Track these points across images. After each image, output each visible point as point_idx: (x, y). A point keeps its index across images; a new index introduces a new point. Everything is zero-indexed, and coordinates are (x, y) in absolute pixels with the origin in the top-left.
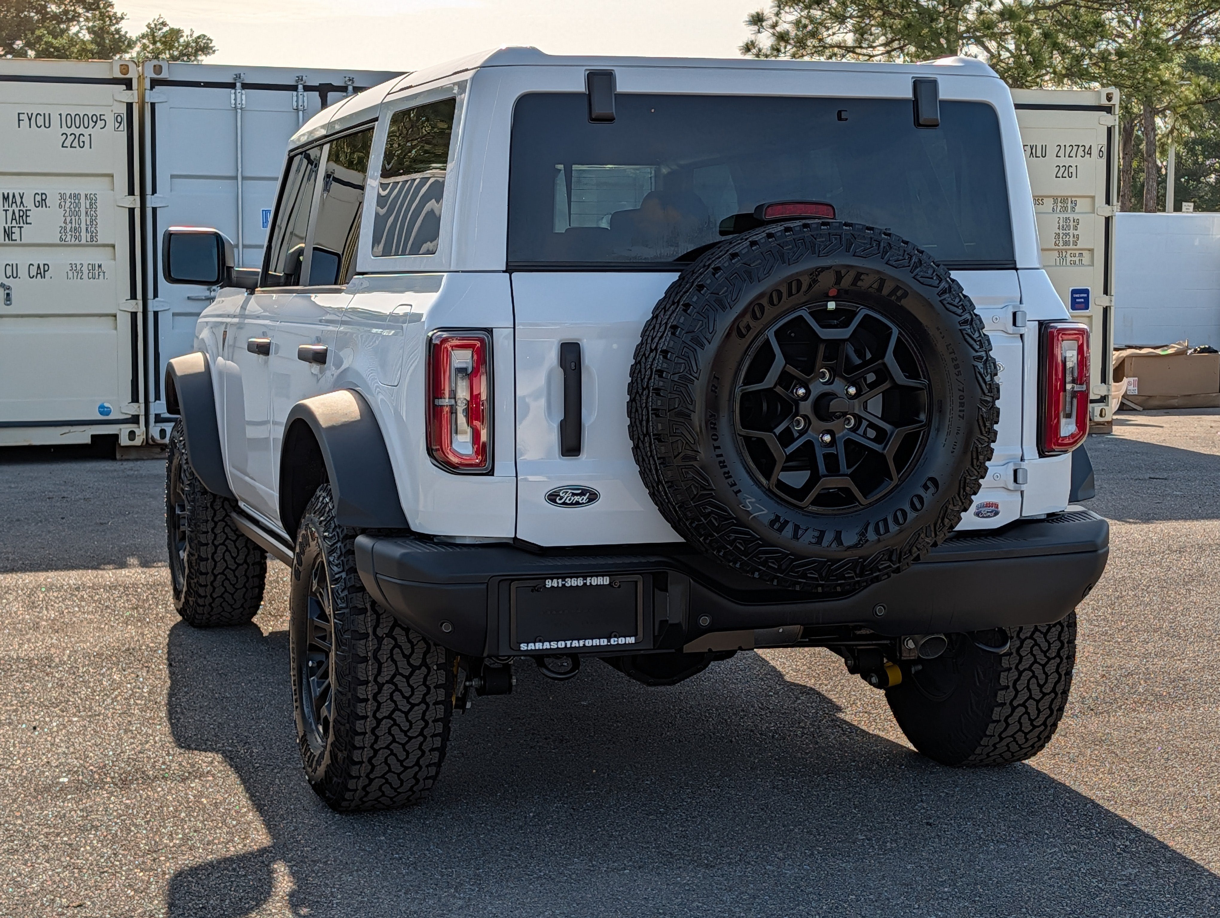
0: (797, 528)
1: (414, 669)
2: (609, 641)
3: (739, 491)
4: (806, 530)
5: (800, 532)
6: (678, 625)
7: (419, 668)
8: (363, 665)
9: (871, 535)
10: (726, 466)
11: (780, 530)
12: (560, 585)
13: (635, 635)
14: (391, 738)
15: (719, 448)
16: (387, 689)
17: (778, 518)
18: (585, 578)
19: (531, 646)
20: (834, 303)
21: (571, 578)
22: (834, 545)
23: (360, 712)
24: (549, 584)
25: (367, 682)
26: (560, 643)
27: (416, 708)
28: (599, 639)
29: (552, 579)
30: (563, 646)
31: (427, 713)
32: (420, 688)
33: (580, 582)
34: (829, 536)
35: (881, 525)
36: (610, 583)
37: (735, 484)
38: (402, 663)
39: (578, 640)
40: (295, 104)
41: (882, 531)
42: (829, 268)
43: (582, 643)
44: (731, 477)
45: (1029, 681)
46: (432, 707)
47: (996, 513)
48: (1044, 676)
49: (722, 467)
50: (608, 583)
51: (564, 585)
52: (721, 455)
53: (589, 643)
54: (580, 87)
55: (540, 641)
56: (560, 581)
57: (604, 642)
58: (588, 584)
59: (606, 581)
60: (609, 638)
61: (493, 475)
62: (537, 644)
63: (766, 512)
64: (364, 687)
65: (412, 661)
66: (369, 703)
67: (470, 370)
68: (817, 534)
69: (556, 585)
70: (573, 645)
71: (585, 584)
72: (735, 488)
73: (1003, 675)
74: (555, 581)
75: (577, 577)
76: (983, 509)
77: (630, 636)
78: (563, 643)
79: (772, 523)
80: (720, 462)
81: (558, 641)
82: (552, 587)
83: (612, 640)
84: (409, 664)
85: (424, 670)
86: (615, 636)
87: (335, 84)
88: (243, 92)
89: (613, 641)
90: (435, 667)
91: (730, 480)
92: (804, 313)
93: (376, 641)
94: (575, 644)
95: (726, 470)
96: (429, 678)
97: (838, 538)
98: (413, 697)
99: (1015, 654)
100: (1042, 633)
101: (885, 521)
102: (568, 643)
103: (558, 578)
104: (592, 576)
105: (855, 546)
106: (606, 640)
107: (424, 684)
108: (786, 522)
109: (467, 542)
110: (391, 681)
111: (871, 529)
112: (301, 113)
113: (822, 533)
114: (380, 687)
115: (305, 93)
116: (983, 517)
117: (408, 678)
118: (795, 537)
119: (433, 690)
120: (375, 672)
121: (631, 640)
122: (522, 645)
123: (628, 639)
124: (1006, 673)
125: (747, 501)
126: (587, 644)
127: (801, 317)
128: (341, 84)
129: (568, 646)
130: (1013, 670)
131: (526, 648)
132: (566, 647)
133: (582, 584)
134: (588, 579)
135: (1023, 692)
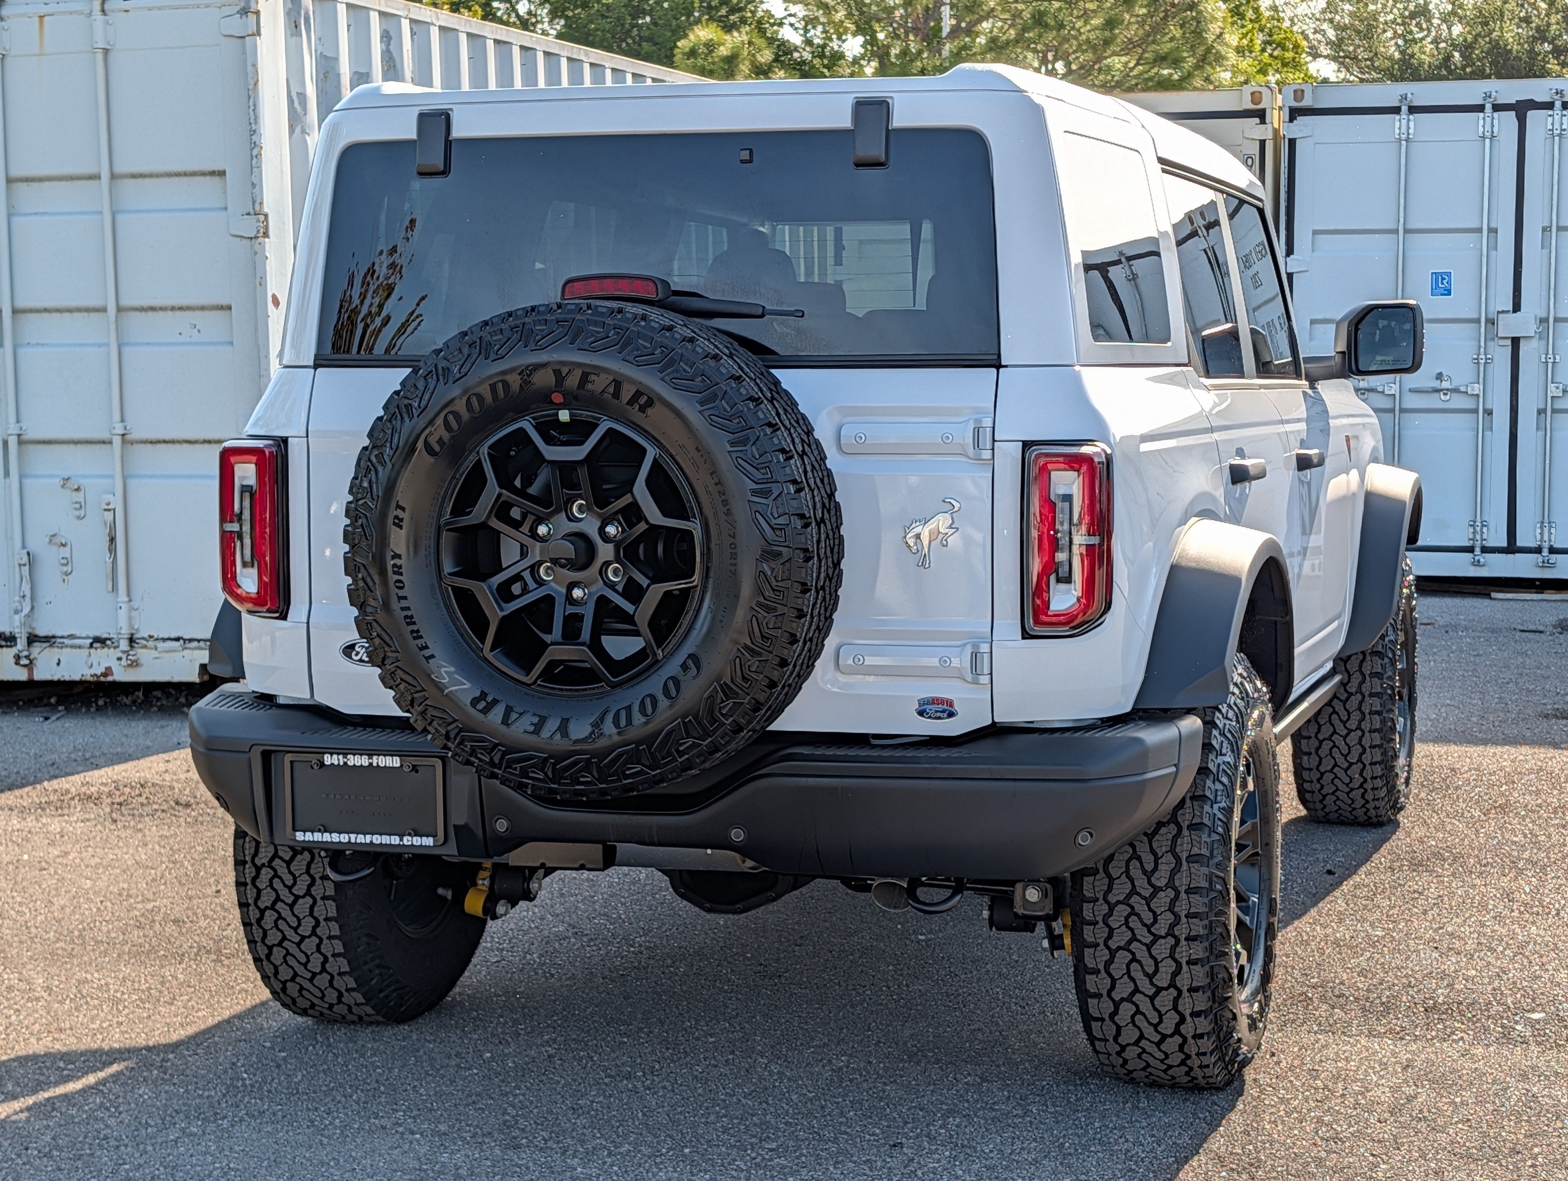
0: (509, 710)
2: (401, 840)
3: (432, 656)
4: (521, 714)
5: (514, 716)
7: (301, 852)
9: (609, 727)
10: (414, 623)
11: (485, 711)
12: (342, 763)
13: (434, 836)
14: (280, 934)
15: (405, 598)
16: (266, 873)
17: (483, 695)
18: (370, 756)
19: (309, 836)
20: (567, 412)
21: (354, 755)
22: (558, 736)
24: (328, 760)
26: (342, 836)
27: (301, 901)
28: (390, 835)
29: (332, 754)
30: (347, 840)
33: (364, 761)
34: (552, 725)
35: (623, 714)
36: (402, 766)
37: (427, 647)
39: (365, 834)
40: (1481, 129)
41: (623, 723)
42: (544, 365)
43: (369, 838)
44: (421, 637)
45: (1128, 965)
46: (320, 902)
47: (951, 715)
48: (1152, 962)
49: (408, 624)
50: (398, 765)
51: (345, 763)
52: (408, 609)
53: (377, 839)
54: (411, 133)
55: (319, 831)
56: (341, 757)
57: (395, 840)
58: (375, 764)
59: (396, 762)
60: (401, 836)
61: (286, 620)
62: (315, 834)
63: (468, 686)
67: (254, 489)
68: (536, 720)
69: (336, 763)
70: (359, 841)
71: (371, 764)
72: (427, 653)
74: (335, 756)
75: (361, 755)
76: (930, 707)
77: (427, 837)
78: (347, 836)
79: (474, 702)
80: (406, 617)
81: (340, 833)
82: (333, 764)
83: (405, 838)
84: (290, 846)
85: (307, 855)
86: (409, 835)
87: (1538, 99)
88: (1411, 117)
89: (407, 840)
91: (420, 642)
92: (526, 424)
94: (361, 839)
95: (415, 628)
97: (563, 729)
98: (296, 888)
99: (1101, 924)
100: (1143, 897)
101: (629, 709)
102: (353, 836)
103: (338, 754)
104: (379, 755)
105: (584, 740)
106: (397, 838)
107: (308, 872)
108: (495, 702)
110: (269, 865)
111: (609, 718)
112: (1487, 141)
113: (543, 720)
114: (258, 870)
115: (1496, 115)
116: (930, 717)
117: (288, 863)
118: (505, 722)
119: (319, 882)
121: (429, 841)
122: (298, 834)
123: (424, 838)
124: (1092, 950)
125: (443, 670)
126: (375, 841)
127: (521, 430)
128: (1547, 99)
129: (353, 841)
130: (1102, 946)
131: (302, 838)
132: (349, 842)
133: (367, 764)
134: (375, 757)
135: (1122, 981)
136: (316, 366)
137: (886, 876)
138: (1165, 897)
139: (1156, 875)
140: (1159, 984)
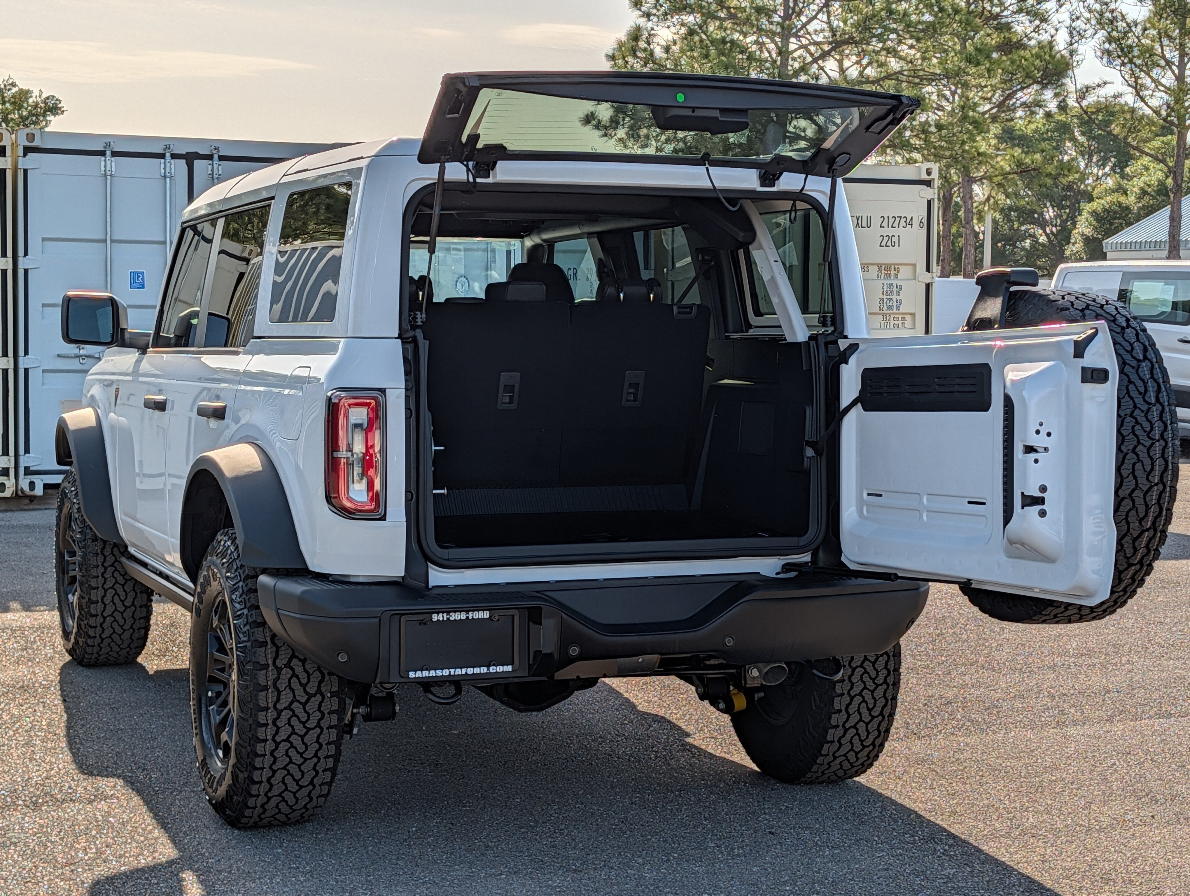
1: (310, 696)
2: (488, 669)
6: (551, 655)
7: (315, 695)
8: (264, 693)
12: (445, 619)
13: (512, 664)
14: (288, 760)
16: (286, 714)
18: (467, 612)
19: (419, 674)
21: (455, 612)
23: (261, 736)
24: (435, 617)
25: (267, 709)
26: (444, 671)
27: (311, 732)
28: (480, 667)
29: (438, 613)
30: (448, 674)
31: (321, 737)
32: (315, 714)
33: (463, 616)
36: (490, 616)
38: (299, 691)
39: (461, 668)
40: (162, 171)
43: (464, 671)
45: (859, 705)
46: (325, 731)
48: (873, 701)
50: (488, 617)
51: (448, 619)
53: (470, 671)
55: (427, 669)
56: (445, 615)
57: (484, 670)
58: (470, 618)
59: (486, 615)
60: (488, 666)
61: (385, 520)
62: (424, 672)
64: (264, 713)
65: (308, 689)
66: (269, 727)
67: (365, 426)
69: (441, 619)
70: (456, 673)
71: (467, 618)
73: (837, 700)
74: (441, 615)
75: (461, 612)
77: (507, 665)
78: (447, 671)
81: (442, 669)
82: (438, 620)
83: (491, 668)
84: (305, 691)
85: (319, 697)
86: (494, 665)
87: (201, 152)
88: (113, 159)
89: (492, 669)
90: (329, 695)
93: (275, 671)
94: (458, 672)
96: (323, 704)
98: (309, 722)
99: (847, 681)
100: (870, 662)
102: (452, 671)
103: (443, 613)
104: (474, 611)
106: (485, 669)
107: (319, 710)
109: (361, 580)
110: (289, 708)
112: (168, 180)
114: (279, 713)
115: (173, 161)
117: (304, 705)
119: (327, 715)
120: (275, 699)
121: (509, 668)
122: (411, 673)
123: (505, 667)
124: (839, 698)
126: (468, 673)
128: (208, 153)
129: (452, 673)
130: (846, 695)
131: (414, 676)
132: (450, 674)
133: (464, 618)
134: (470, 613)
136: (401, 337)
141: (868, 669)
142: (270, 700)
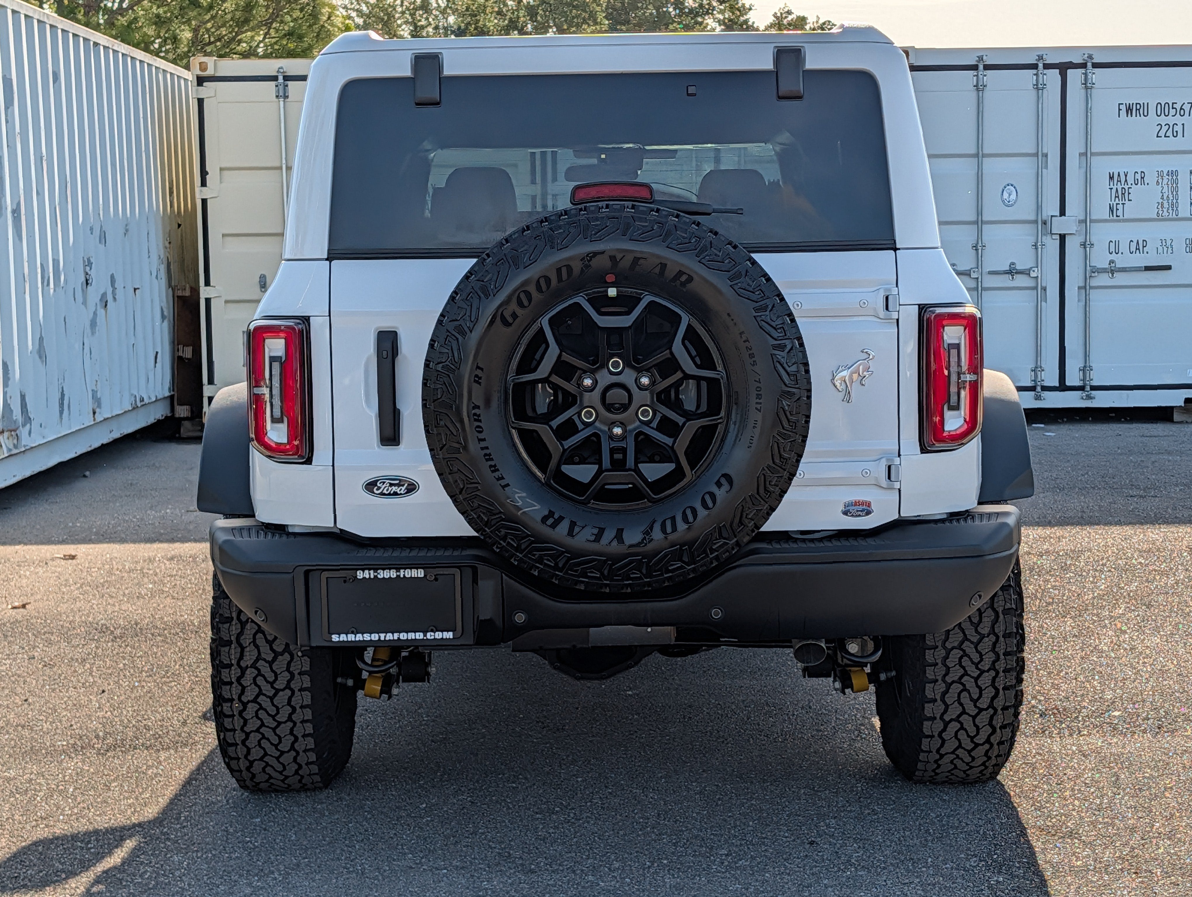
0: (573, 524)
1: (276, 654)
2: (425, 635)
3: (508, 485)
4: (583, 528)
5: (577, 529)
6: (490, 621)
7: (282, 654)
8: (226, 649)
9: (657, 534)
10: (492, 460)
11: (553, 526)
12: (372, 576)
13: (454, 630)
14: (259, 722)
15: (484, 440)
16: (250, 673)
17: (551, 514)
18: (398, 570)
19: (343, 637)
20: (615, 289)
21: (384, 569)
22: (615, 543)
23: (227, 695)
24: (360, 575)
25: (230, 666)
26: (373, 635)
27: (281, 693)
28: (415, 632)
29: (363, 570)
30: (377, 639)
31: (293, 699)
32: (284, 674)
33: (393, 574)
34: (609, 534)
35: (669, 524)
36: (425, 576)
37: (503, 478)
38: (265, 648)
39: (393, 633)
41: (669, 529)
42: (603, 253)
43: (396, 636)
44: (498, 470)
45: (959, 695)
46: (297, 693)
47: (868, 513)
48: (977, 690)
49: (487, 460)
50: (422, 575)
51: (375, 577)
52: (487, 448)
53: (403, 636)
54: (407, 72)
55: (352, 633)
56: (372, 572)
57: (420, 636)
58: (402, 576)
59: (420, 573)
60: (425, 633)
61: (311, 464)
62: (349, 635)
63: (538, 507)
64: (227, 670)
65: (275, 647)
66: (234, 685)
67: (283, 359)
68: (596, 531)
69: (367, 576)
70: (387, 638)
71: (398, 576)
72: (503, 482)
73: (929, 686)
74: (367, 572)
75: (390, 569)
76: (853, 508)
77: (448, 631)
78: (377, 635)
79: (544, 519)
80: (485, 455)
81: (371, 633)
82: (364, 578)
83: (428, 634)
84: (272, 649)
85: (287, 656)
86: (432, 631)
89: (430, 636)
90: (300, 654)
91: (497, 474)
92: (581, 300)
93: (239, 626)
94: (389, 637)
95: (492, 463)
96: (292, 664)
97: (619, 536)
98: (277, 682)
99: (940, 665)
100: (972, 643)
101: (673, 519)
102: (382, 636)
103: (369, 569)
104: (405, 569)
105: (638, 545)
106: (421, 634)
107: (288, 670)
108: (561, 518)
109: (297, 530)
110: (253, 666)
111: (657, 527)
113: (602, 531)
114: (243, 671)
116: (852, 516)
117: (271, 663)
118: (571, 533)
119: (297, 676)
120: (238, 655)
121: (449, 635)
122: (333, 636)
123: (445, 633)
124: (932, 685)
125: (516, 496)
126: (402, 638)
127: (577, 304)
129: (382, 638)
130: (940, 682)
131: (337, 639)
132: (379, 639)
133: (395, 576)
134: (402, 571)
135: (953, 706)
136: (330, 259)
137: (808, 639)
138: (987, 642)
139: (981, 625)
140: (981, 706)
141: (968, 651)
142: (233, 657)
